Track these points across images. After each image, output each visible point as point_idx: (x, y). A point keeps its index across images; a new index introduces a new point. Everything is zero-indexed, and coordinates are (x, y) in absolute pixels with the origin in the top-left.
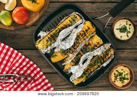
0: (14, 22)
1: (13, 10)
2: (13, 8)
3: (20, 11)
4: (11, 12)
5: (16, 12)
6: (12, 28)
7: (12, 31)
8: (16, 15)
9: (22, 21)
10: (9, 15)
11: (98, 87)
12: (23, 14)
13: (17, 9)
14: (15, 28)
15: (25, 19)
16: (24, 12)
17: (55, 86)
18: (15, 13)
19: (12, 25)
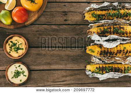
0: (13, 21)
1: (13, 10)
2: (13, 8)
3: (19, 11)
4: (11, 12)
5: (15, 11)
6: (12, 27)
7: (12, 30)
8: (15, 15)
9: (22, 20)
10: (8, 14)
11: (93, 83)
12: (22, 13)
13: (17, 9)
14: (14, 26)
15: (24, 19)
16: (23, 12)
17: (53, 82)
18: (14, 13)
19: (11, 24)
